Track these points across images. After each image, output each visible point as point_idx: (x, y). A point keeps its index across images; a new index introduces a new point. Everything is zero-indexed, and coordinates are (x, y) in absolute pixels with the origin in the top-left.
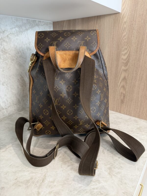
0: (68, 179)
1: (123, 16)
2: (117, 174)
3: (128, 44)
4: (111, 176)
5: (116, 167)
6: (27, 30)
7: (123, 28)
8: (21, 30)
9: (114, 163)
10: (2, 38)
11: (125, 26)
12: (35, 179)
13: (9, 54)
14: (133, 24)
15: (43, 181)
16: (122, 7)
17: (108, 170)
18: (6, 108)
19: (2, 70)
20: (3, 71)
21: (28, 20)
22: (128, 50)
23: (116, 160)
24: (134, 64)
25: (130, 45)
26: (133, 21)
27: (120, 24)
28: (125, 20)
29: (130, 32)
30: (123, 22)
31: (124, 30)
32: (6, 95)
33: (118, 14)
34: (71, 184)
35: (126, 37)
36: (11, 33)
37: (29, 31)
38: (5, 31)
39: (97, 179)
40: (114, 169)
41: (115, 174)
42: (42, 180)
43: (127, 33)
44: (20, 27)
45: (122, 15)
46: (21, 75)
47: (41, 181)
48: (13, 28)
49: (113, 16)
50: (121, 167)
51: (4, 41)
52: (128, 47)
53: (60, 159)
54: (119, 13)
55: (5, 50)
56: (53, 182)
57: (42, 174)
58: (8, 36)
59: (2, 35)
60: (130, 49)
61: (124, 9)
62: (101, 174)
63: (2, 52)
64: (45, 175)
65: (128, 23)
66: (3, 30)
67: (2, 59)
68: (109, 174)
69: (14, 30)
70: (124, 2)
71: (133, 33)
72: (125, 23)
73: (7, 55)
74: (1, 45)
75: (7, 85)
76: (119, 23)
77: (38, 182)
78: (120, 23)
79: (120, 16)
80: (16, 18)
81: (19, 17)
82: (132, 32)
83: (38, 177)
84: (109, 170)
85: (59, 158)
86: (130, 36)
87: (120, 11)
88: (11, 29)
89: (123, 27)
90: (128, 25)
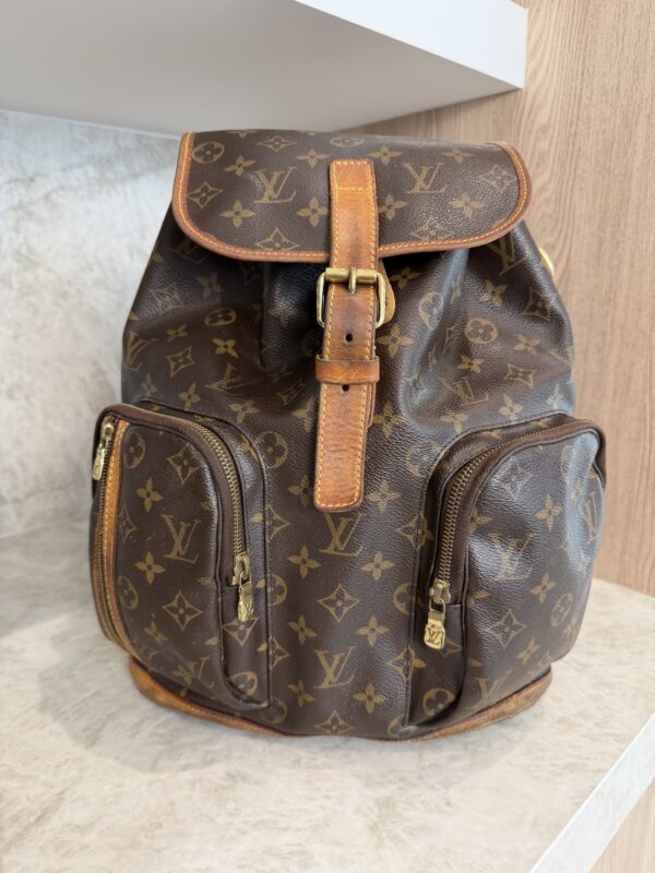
0: (160, 826)
1: (534, 100)
2: (412, 834)
3: (556, 224)
4: (381, 840)
5: (423, 802)
6: (135, 176)
7: (533, 155)
8: (110, 175)
9: (420, 778)
10: (20, 202)
11: (544, 144)
12: (10, 803)
13: (49, 270)
14: (575, 134)
15: (39, 819)
16: (528, 63)
17: (376, 810)
18: (16, 501)
19: (10, 333)
20: (16, 337)
21: (143, 136)
22: (562, 252)
23: (435, 765)
24: (591, 315)
25: (568, 226)
26: (575, 119)
27: (521, 137)
28: (542, 118)
29: (567, 171)
30: (536, 127)
31: (538, 165)
32: (18, 443)
33: (512, 96)
34: (164, 849)
35: (547, 194)
36: (62, 188)
37: (143, 182)
38: (37, 174)
39: (300, 844)
40: (406, 809)
41: (404, 836)
42: (39, 813)
43: (552, 174)
44: (104, 163)
45: (530, 97)
46: (95, 363)
47: (32, 819)
48: (72, 167)
49: (492, 106)
50: (448, 804)
51: (30, 214)
52: (559, 237)
53: (161, 731)
54: (516, 90)
55: (30, 250)
56: (83, 829)
57: (52, 787)
58: (47, 198)
59: (22, 190)
60: (570, 248)
61: (535, 73)
62: (328, 826)
63: (19, 261)
64: (62, 793)
65: (554, 130)
66: (30, 173)
67: (16, 286)
68: (373, 828)
69: (77, 173)
70: (537, 42)
71: (579, 172)
72: (544, 129)
73: (41, 272)
74: (17, 231)
75: (27, 398)
76: (518, 135)
77: (15, 818)
78: (522, 133)
79: (521, 105)
80: (90, 127)
81: (102, 126)
82: (575, 171)
83: (28, 799)
84: (380, 809)
85: (158, 727)
86: (564, 188)
87: (517, 81)
88: (64, 169)
89: (534, 148)
90: (555, 139)
